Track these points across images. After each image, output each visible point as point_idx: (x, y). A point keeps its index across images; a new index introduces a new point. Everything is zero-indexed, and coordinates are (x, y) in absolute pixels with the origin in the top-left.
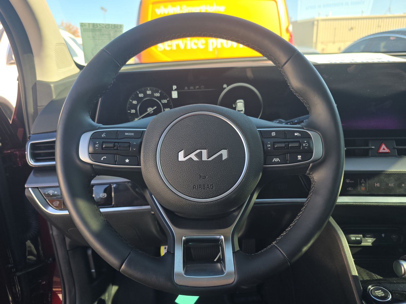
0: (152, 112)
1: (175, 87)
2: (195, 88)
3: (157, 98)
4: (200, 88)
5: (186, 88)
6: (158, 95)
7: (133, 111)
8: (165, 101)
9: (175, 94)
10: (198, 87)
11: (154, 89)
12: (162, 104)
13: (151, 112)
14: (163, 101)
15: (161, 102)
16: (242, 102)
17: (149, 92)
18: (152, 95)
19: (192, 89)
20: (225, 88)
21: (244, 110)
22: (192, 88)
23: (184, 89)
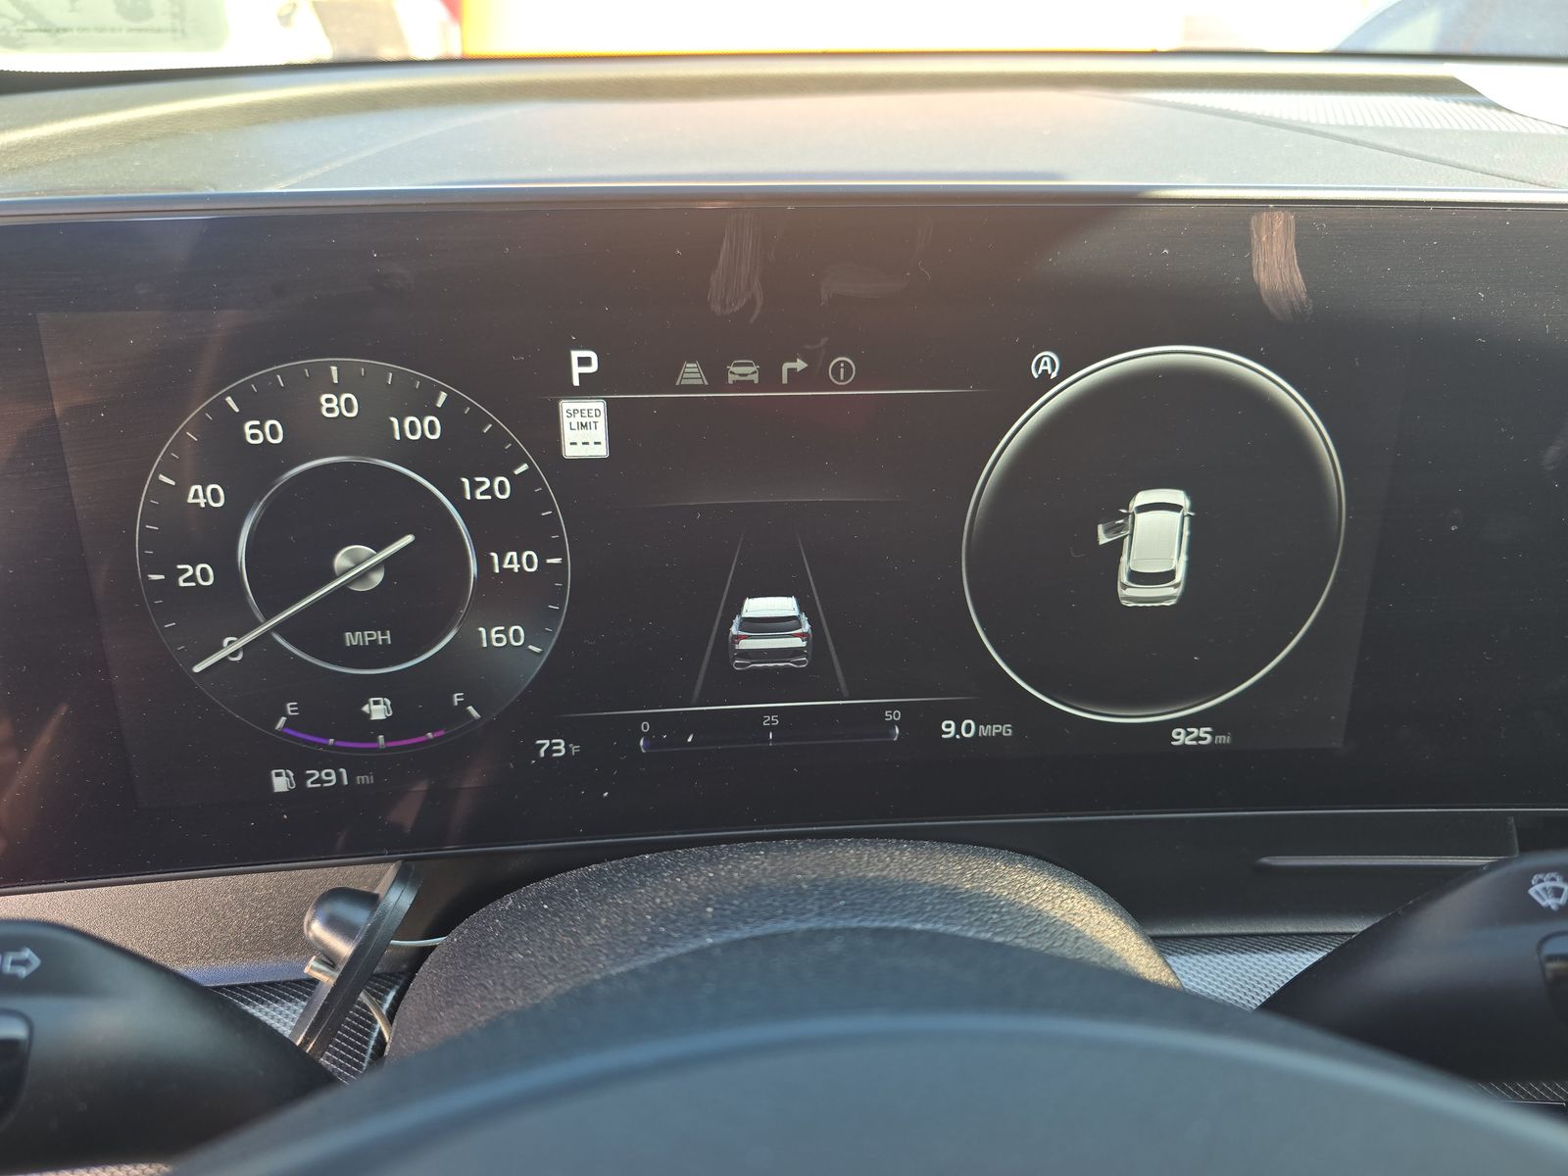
0: (378, 578)
1: (582, 363)
2: (770, 378)
3: (416, 453)
4: (814, 377)
5: (692, 372)
6: (426, 428)
7: (196, 574)
8: (496, 487)
9: (584, 426)
10: (800, 365)
11: (391, 373)
12: (468, 508)
13: (363, 576)
14: (474, 486)
15: (455, 493)
16: (1176, 508)
17: (333, 405)
18: (369, 430)
19: (744, 385)
20: (1046, 382)
21: (1180, 577)
22: (744, 371)
23: (667, 378)
